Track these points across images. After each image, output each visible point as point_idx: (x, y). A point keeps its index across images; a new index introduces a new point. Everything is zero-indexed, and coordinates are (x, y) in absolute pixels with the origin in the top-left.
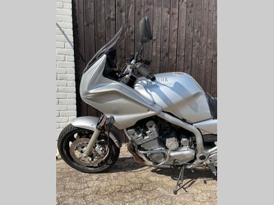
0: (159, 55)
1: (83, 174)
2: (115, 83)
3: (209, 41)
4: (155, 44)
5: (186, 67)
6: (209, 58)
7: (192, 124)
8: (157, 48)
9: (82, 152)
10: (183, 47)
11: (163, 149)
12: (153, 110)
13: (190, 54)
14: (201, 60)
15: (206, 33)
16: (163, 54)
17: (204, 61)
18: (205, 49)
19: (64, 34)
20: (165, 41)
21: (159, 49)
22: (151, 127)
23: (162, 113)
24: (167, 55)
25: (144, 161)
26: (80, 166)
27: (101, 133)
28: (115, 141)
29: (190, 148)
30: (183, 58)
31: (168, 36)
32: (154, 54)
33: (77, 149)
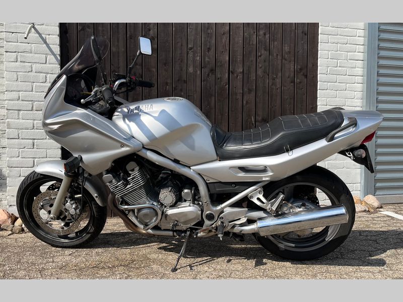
0: (199, 72)
1: (53, 248)
2: (80, 111)
3: (286, 48)
4: (191, 55)
5: (246, 90)
6: (287, 75)
7: (189, 167)
8: (194, 61)
9: (49, 212)
10: (240, 58)
11: (155, 204)
12: (128, 146)
13: (253, 69)
14: (274, 79)
15: (279, 35)
16: (206, 71)
17: (278, 81)
18: (279, 62)
19: (45, 42)
20: (209, 49)
21: (198, 63)
22: (133, 170)
23: (144, 151)
24: (213, 71)
25: (136, 226)
26: (49, 237)
27: (73, 181)
28: (95, 195)
29: (194, 203)
30: (240, 76)
31: (213, 41)
32: (191, 70)
33: (42, 207)
